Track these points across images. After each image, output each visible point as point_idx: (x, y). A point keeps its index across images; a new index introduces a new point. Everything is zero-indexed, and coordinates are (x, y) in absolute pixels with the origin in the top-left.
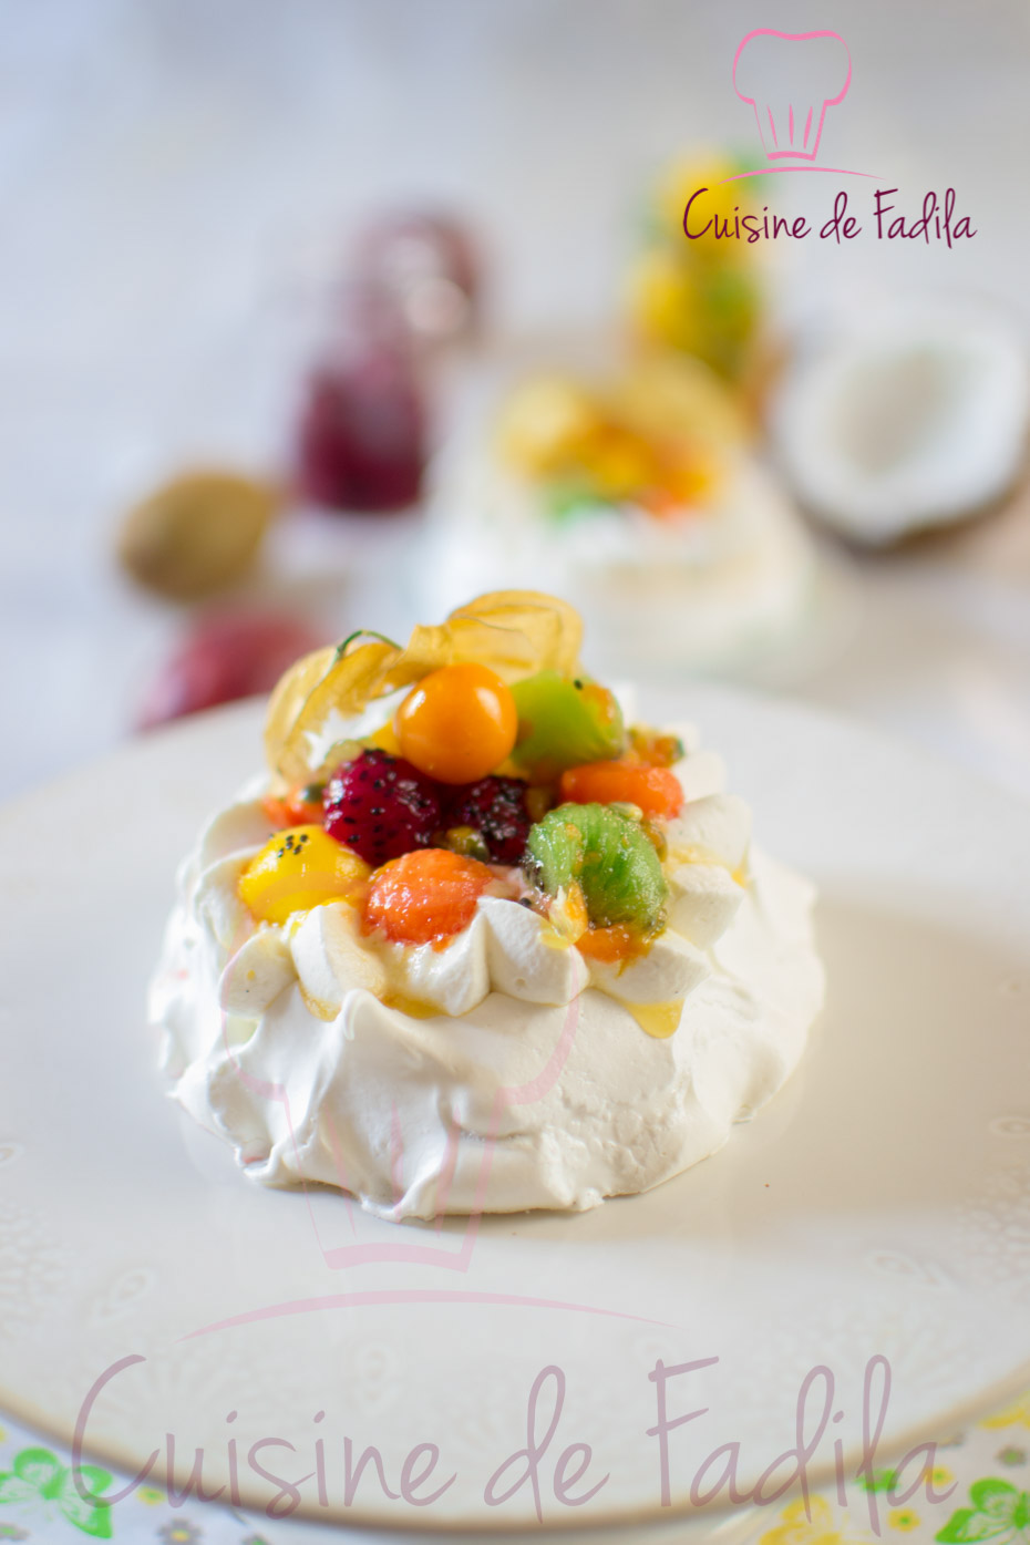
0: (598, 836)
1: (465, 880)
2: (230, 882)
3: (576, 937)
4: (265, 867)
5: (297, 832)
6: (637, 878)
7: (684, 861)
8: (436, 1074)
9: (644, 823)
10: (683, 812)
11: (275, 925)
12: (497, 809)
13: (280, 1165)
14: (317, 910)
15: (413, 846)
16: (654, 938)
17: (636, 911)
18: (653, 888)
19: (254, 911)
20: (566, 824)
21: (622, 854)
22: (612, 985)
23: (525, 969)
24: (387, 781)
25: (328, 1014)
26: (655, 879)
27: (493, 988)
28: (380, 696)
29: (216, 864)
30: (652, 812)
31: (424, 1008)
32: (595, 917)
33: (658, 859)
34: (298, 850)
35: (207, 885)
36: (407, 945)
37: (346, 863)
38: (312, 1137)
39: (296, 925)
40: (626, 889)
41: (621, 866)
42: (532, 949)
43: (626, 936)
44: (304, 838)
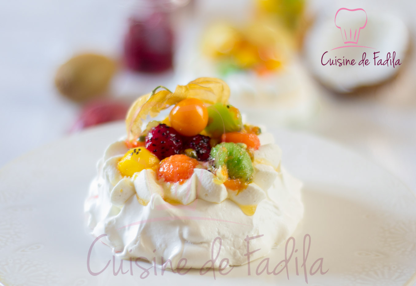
0: (233, 151)
1: (190, 163)
2: (115, 164)
3: (224, 181)
4: (127, 158)
5: (137, 149)
6: (244, 165)
7: (259, 163)
8: (179, 223)
9: (247, 149)
10: (260, 148)
11: (129, 177)
12: (200, 144)
13: (127, 253)
14: (144, 171)
15: (174, 154)
16: (248, 184)
17: (243, 175)
18: (249, 169)
19: (123, 173)
20: (223, 147)
21: (240, 157)
22: (235, 198)
23: (208, 191)
24: (166, 133)
25: (145, 204)
26: (249, 166)
27: (197, 197)
28: (165, 108)
29: (111, 158)
30: (250, 147)
31: (175, 202)
32: (230, 176)
33: (251, 161)
34: (138, 153)
35: (107, 164)
36: (171, 183)
37: (152, 159)
38: (138, 242)
39: (136, 176)
40: (241, 168)
41: (239, 161)
42: (210, 184)
43: (240, 182)
44: (139, 150)
